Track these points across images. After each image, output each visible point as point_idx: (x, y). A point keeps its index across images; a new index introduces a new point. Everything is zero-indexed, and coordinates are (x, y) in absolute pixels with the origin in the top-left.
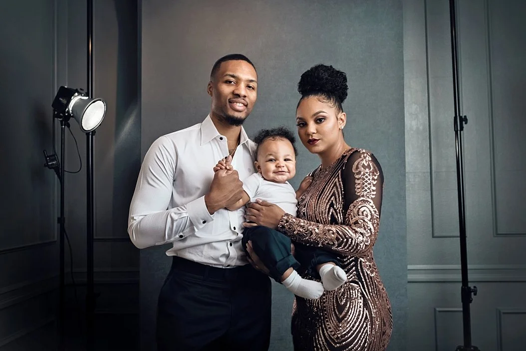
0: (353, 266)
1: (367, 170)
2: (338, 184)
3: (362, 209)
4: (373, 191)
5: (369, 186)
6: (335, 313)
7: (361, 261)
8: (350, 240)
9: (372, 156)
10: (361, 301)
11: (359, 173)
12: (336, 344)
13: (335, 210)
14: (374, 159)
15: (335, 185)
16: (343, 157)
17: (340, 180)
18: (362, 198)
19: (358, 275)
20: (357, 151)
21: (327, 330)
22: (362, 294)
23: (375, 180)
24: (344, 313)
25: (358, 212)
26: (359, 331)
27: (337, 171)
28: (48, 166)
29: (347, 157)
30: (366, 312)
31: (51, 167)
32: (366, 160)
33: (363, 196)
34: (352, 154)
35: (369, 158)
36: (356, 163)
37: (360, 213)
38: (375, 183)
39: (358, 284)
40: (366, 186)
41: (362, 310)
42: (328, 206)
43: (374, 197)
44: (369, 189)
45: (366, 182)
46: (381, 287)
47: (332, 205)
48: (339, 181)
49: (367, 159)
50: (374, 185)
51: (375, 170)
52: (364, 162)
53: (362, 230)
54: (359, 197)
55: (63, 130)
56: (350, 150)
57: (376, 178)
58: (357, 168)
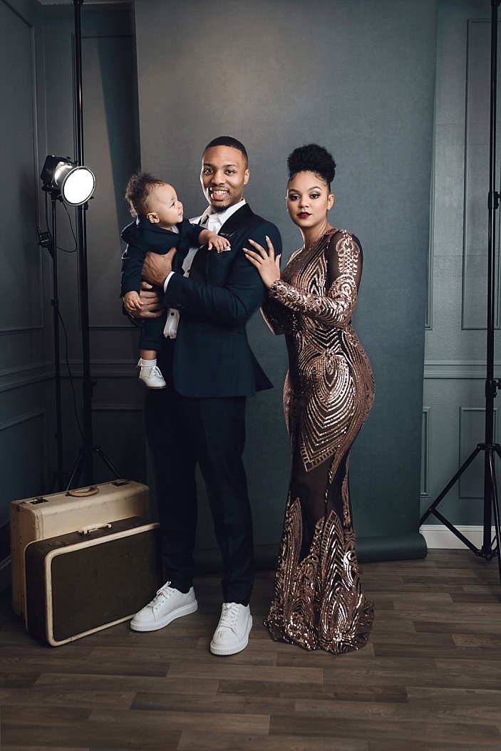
0: (337, 339)
1: (349, 250)
2: (321, 262)
3: (344, 286)
4: (356, 269)
5: (351, 264)
6: (326, 384)
7: (344, 334)
8: (332, 310)
9: (353, 236)
10: (347, 369)
11: (342, 252)
12: (327, 409)
13: (317, 287)
14: (355, 239)
15: (319, 263)
16: (326, 236)
17: (324, 259)
18: (344, 275)
19: (343, 347)
20: (339, 232)
21: (319, 399)
22: (348, 363)
23: (356, 259)
24: (333, 382)
25: (340, 288)
26: (347, 396)
27: (319, 250)
28: (40, 244)
29: (330, 237)
30: (351, 378)
31: (44, 245)
32: (348, 241)
33: (345, 273)
34: (334, 235)
35: (350, 239)
36: (339, 243)
37: (343, 289)
38: (356, 261)
39: (342, 354)
40: (349, 264)
41: (348, 377)
42: (310, 283)
43: (355, 274)
44: (351, 267)
45: (349, 260)
46: (364, 356)
47: (314, 282)
48: (322, 260)
49: (349, 239)
50: (356, 264)
51: (356, 249)
52: (346, 242)
53: (343, 303)
54: (342, 274)
55: (54, 204)
56: (332, 230)
57: (357, 256)
58: (340, 247)
